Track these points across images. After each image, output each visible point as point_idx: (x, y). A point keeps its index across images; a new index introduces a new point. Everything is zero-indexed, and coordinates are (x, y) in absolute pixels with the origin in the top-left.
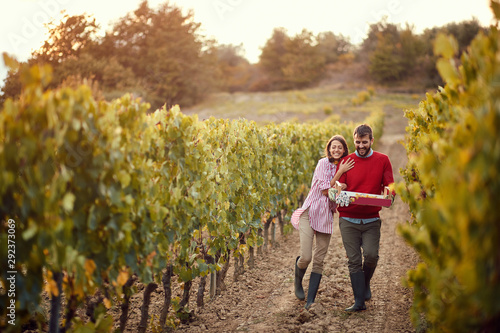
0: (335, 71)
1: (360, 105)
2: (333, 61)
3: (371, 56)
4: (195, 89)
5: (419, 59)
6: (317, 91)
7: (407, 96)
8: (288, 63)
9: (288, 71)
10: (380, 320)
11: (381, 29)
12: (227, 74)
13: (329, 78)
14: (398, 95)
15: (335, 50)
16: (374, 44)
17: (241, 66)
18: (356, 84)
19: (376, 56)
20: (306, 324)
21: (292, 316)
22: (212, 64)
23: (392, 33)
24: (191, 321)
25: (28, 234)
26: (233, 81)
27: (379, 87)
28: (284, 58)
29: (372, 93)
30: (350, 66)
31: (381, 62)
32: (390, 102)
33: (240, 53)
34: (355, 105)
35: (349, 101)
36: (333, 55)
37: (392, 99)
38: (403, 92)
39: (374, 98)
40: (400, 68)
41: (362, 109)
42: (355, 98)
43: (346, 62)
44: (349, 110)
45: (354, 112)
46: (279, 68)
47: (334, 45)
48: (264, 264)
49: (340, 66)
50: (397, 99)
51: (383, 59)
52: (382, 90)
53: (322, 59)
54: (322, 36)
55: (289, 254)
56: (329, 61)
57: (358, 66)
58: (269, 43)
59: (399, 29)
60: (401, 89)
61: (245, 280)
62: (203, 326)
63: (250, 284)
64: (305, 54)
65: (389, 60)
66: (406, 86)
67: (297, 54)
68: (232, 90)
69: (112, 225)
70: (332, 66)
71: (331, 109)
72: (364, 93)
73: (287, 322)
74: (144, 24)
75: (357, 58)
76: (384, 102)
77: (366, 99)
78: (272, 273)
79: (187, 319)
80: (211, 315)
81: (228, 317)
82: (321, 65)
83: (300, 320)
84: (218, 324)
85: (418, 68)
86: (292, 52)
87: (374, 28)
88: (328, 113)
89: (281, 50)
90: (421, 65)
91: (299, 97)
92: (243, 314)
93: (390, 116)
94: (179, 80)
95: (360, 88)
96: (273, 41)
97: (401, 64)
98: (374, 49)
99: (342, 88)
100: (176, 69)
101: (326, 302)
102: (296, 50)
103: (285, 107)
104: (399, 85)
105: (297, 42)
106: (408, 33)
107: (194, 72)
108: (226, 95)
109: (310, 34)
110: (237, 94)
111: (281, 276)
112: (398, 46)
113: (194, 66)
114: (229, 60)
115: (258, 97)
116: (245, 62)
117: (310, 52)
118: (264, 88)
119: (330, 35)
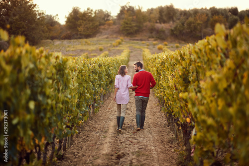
0: (104, 29)
1: (117, 46)
2: (103, 24)
3: (122, 22)
4: (34, 37)
5: (145, 24)
6: (95, 39)
7: (139, 42)
8: (81, 25)
9: (81, 29)
10: (156, 157)
11: (126, 9)
12: (50, 30)
13: (101, 33)
14: (135, 41)
15: (104, 19)
16: (123, 16)
17: (57, 26)
18: (114, 36)
19: (124, 22)
20: (121, 160)
21: (112, 155)
22: (42, 25)
23: (131, 11)
24: (63, 159)
25: (15, 121)
26: (53, 34)
27: (126, 37)
28: (78, 23)
29: (122, 41)
30: (111, 27)
31: (126, 25)
32: (131, 45)
33: (56, 19)
34: (114, 46)
35: (111, 44)
36: (103, 21)
37: (132, 43)
38: (137, 40)
39: (123, 43)
40: (136, 28)
41: (118, 48)
42: (114, 43)
43: (109, 25)
44: (111, 48)
45: (114, 50)
46: (76, 27)
47: (103, 16)
48: (87, 128)
49: (106, 27)
50: (135, 43)
51: (127, 24)
52: (127, 39)
53: (98, 23)
54: (97, 12)
55: (98, 123)
56: (100, 25)
57: (115, 27)
58: (70, 14)
59: (135, 9)
60: (136, 38)
61: (82, 137)
62: (69, 161)
63: (85, 139)
64: (89, 21)
65: (130, 24)
66: (139, 37)
67: (85, 20)
68: (53, 38)
69: (42, 114)
70: (102, 27)
71: (103, 48)
72: (119, 40)
73: (111, 159)
74: (7, 5)
75: (114, 23)
76: (128, 45)
77: (120, 43)
78: (93, 133)
79: (61, 158)
80: (71, 155)
81: (79, 156)
82: (97, 26)
83: (118, 158)
84: (76, 160)
85: (144, 28)
86: (82, 19)
87: (123, 8)
88: (101, 50)
89: (76, 18)
90: (146, 27)
91: (86, 42)
92: (86, 155)
93: (132, 52)
94: (25, 33)
95: (116, 38)
96: (72, 14)
97: (136, 26)
98: (123, 19)
99: (107, 38)
100: (23, 27)
101: (126, 148)
102: (84, 18)
103: (79, 47)
104: (136, 37)
105: (85, 14)
106: (140, 11)
107: (33, 29)
108: (50, 41)
109: (92, 10)
110: (55, 40)
111: (98, 134)
112: (135, 17)
113: (34, 26)
114: (50, 23)
115: (66, 42)
116: (59, 24)
117: (92, 20)
118: (69, 38)
119: (101, 11)
